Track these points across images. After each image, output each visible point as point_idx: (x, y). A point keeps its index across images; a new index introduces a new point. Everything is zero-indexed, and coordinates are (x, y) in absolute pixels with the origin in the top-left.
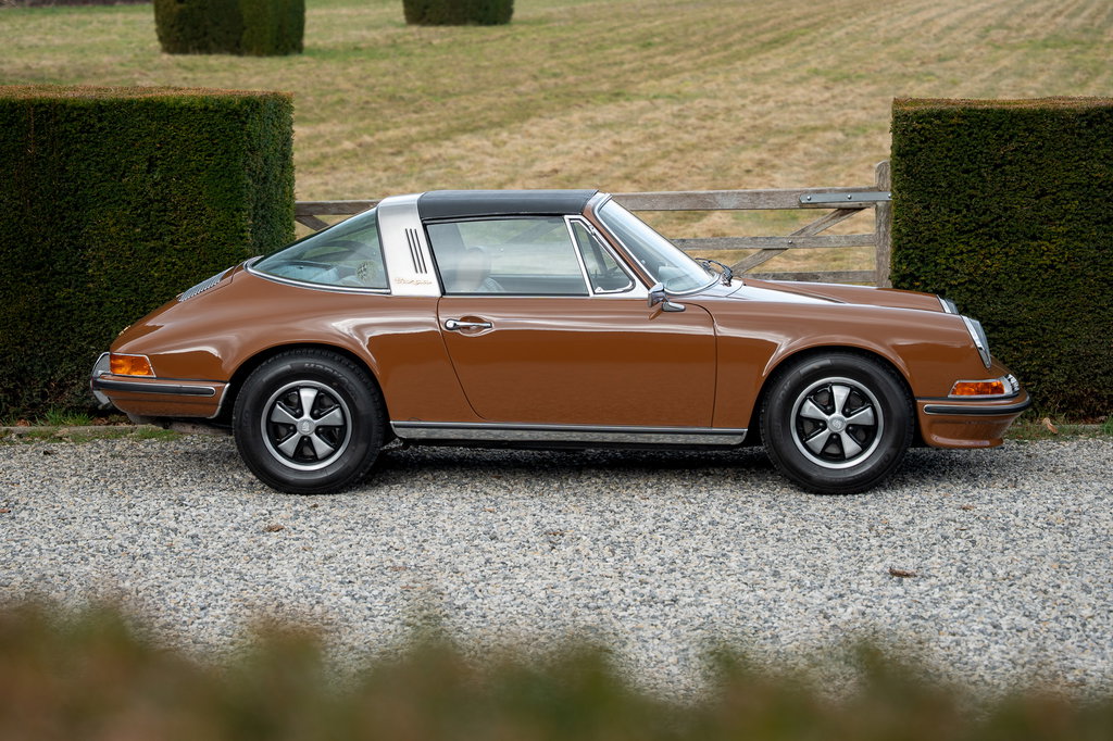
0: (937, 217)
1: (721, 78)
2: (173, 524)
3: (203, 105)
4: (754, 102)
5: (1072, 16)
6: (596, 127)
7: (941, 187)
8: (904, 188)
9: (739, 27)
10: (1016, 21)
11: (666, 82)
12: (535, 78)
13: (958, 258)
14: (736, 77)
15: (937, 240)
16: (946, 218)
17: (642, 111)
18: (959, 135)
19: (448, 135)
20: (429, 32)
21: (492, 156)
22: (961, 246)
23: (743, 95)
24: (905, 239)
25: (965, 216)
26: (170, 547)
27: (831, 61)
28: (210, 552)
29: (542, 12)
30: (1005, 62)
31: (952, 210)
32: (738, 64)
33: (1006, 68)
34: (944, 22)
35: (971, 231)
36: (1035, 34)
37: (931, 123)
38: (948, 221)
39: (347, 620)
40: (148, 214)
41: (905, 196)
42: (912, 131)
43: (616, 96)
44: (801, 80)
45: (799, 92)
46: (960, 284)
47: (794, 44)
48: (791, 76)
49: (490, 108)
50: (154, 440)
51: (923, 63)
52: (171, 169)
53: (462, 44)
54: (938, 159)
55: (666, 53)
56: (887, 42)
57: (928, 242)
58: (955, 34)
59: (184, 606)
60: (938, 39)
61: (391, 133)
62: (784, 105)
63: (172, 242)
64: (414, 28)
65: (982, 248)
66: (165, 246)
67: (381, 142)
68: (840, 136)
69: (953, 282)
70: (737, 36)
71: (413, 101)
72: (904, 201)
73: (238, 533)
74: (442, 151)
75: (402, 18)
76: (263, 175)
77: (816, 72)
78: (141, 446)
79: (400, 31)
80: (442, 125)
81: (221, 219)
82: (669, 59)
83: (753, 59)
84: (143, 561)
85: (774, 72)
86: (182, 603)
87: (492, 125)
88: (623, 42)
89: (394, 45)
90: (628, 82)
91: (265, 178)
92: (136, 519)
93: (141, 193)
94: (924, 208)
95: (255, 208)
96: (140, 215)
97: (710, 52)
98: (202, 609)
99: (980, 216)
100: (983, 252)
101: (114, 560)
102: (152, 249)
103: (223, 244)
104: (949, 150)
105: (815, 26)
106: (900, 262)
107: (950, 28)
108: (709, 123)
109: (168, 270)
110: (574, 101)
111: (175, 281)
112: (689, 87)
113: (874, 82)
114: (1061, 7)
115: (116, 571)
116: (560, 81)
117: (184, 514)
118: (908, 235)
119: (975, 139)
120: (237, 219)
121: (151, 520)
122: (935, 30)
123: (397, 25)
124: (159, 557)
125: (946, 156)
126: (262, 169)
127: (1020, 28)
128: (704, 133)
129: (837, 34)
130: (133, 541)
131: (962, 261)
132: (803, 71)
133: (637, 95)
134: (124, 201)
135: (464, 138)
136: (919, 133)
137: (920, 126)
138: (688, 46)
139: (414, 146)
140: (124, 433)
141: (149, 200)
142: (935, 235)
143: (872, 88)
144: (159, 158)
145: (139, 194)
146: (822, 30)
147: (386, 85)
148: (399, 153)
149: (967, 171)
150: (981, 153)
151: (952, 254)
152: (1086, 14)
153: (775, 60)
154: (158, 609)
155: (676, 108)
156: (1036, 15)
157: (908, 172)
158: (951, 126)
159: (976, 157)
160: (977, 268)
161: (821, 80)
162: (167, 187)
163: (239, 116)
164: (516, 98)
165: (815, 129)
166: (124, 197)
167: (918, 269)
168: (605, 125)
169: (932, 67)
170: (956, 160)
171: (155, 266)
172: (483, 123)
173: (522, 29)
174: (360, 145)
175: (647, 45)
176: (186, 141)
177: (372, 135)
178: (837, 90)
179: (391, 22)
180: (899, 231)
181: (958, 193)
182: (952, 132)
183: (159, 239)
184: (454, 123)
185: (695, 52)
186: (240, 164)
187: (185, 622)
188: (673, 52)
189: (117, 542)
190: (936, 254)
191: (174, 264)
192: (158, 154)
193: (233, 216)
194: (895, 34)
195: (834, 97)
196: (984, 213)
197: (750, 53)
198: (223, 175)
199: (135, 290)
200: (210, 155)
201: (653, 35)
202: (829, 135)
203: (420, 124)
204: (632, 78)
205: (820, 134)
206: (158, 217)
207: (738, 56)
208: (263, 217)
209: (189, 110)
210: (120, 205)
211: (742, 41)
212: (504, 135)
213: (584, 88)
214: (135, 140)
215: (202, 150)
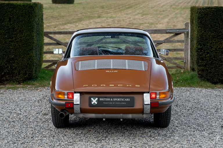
0: (208, 34)
1: (120, 14)
2: (19, 112)
3: (23, 4)
4: (128, 18)
5: (188, 3)
6: (96, 23)
7: (209, 26)
8: (200, 27)
9: (121, 5)
10: (177, 4)
11: (109, 15)
12: (81, 13)
13: (213, 44)
14: (123, 14)
15: (207, 40)
16: (210, 34)
17: (105, 20)
18: (214, 13)
19: (65, 24)
20: (57, 5)
21: (75, 28)
22: (214, 41)
23: (125, 17)
24: (200, 40)
25: (215, 34)
26: (20, 119)
27: (141, 11)
28: (31, 120)
29: (80, 2)
30: (177, 12)
31: (211, 32)
32: (122, 11)
33: (177, 13)
34: (162, 4)
35: (216, 37)
36: (181, 7)
37: (207, 10)
38: (211, 35)
39: (75, 141)
40: (9, 32)
41: (200, 29)
42: (202, 12)
43: (99, 17)
44: (136, 15)
45: (137, 17)
46: (213, 51)
47: (133, 8)
48: (134, 14)
49: (73, 19)
50: (11, 89)
51: (160, 12)
52: (15, 21)
53: (64, 7)
54: (208, 19)
55: (107, 9)
56: (152, 8)
57: (205, 40)
58: (165, 6)
59: (26, 137)
60: (162, 7)
61: (53, 24)
62: (134, 19)
63: (15, 39)
64: (54, 4)
65: (219, 41)
66: (13, 40)
67: (51, 25)
68: (148, 25)
69: (211, 50)
70: (121, 6)
71: (56, 17)
72: (200, 30)
73: (38, 115)
74: (65, 27)
75: (51, 2)
76: (38, 23)
77: (139, 13)
78: (8, 91)
79: (51, 5)
80: (64, 22)
81: (27, 33)
82: (108, 11)
83: (125, 11)
84: (13, 123)
85: (130, 13)
86: (26, 136)
87: (74, 22)
88: (98, 7)
89: (50, 7)
90: (101, 15)
91: (38, 24)
92: (9, 111)
93: (7, 27)
94: (205, 32)
95: (36, 31)
96: (7, 32)
97: (116, 9)
98: (32, 138)
99: (219, 33)
100: (219, 43)
101: (4, 123)
102: (10, 41)
103: (28, 40)
104: (211, 17)
105: (136, 5)
106: (198, 45)
107: (164, 5)
108: (120, 22)
109: (14, 46)
110: (91, 18)
111: (16, 49)
112: (114, 16)
113: (151, 15)
114: (185, 1)
115: (5, 126)
116: (86, 14)
117: (22, 109)
118: (200, 38)
119: (218, 14)
120: (32, 34)
121: (14, 111)
122: (161, 5)
123: (51, 4)
124: (17, 122)
125: (210, 19)
126: (38, 21)
127: (178, 6)
128: (120, 24)
129: (141, 6)
130: (9, 117)
131: (214, 45)
132: (136, 13)
133: (103, 17)
134: (3, 29)
135: (69, 25)
136: (204, 13)
137: (204, 11)
138: (111, 8)
139: (58, 26)
140: (3, 88)
141: (9, 28)
142: (207, 38)
143: (151, 16)
144: (12, 18)
145: (6, 27)
146: (138, 5)
147: (50, 15)
148: (55, 27)
149: (215, 22)
150: (219, 18)
151: (211, 43)
152: (191, 3)
153: (130, 11)
154: (19, 138)
155: (112, 19)
156: (180, 3)
157: (201, 23)
158: (212, 11)
159: (218, 19)
160: (217, 47)
161: (141, 15)
162: (14, 25)
163: (32, 7)
164: (78, 17)
165: (143, 24)
166: (3, 28)
167: (203, 47)
168: (98, 23)
169: (162, 12)
170: (213, 19)
171: (11, 45)
172: (72, 22)
173: (76, 5)
174: (47, 26)
175: (103, 8)
176: (19, 13)
177: (49, 24)
178: (144, 16)
179: (49, 3)
180: (198, 37)
181: (213, 28)
182: (212, 13)
183: (12, 38)
184: (66, 22)
185: (113, 9)
186: (33, 19)
187: (28, 142)
188: (108, 9)
189: (5, 117)
190: (207, 43)
191: (16, 45)
192: (12, 17)
193: (31, 33)
194: (153, 6)
195: (144, 18)
196: (220, 33)
197: (124, 10)
198: (28, 22)
199: (5, 52)
200: (25, 17)
201: (104, 6)
202: (146, 25)
203: (59, 22)
204: (101, 14)
205: (144, 24)
206: (12, 33)
207: (122, 10)
208: (38, 34)
209: (20, 5)
210: (2, 30)
211: (122, 7)
212: (77, 24)
213: (92, 15)
214: (6, 13)
215: (23, 16)
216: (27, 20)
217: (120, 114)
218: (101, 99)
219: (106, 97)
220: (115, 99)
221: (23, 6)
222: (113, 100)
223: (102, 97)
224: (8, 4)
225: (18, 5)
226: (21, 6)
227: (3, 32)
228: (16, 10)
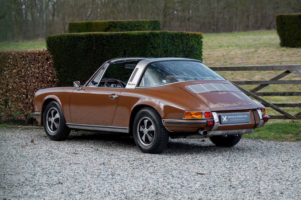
200: (140, 49)
214: (120, 45)
215: (138, 48)
216: (142, 52)
217: (239, 129)
218: (229, 117)
219: (232, 115)
220: (238, 116)
221: (137, 36)
222: (236, 117)
223: (229, 115)
224: (123, 35)
225: (132, 35)
226: (135, 36)
227: (118, 67)
228: (131, 41)
